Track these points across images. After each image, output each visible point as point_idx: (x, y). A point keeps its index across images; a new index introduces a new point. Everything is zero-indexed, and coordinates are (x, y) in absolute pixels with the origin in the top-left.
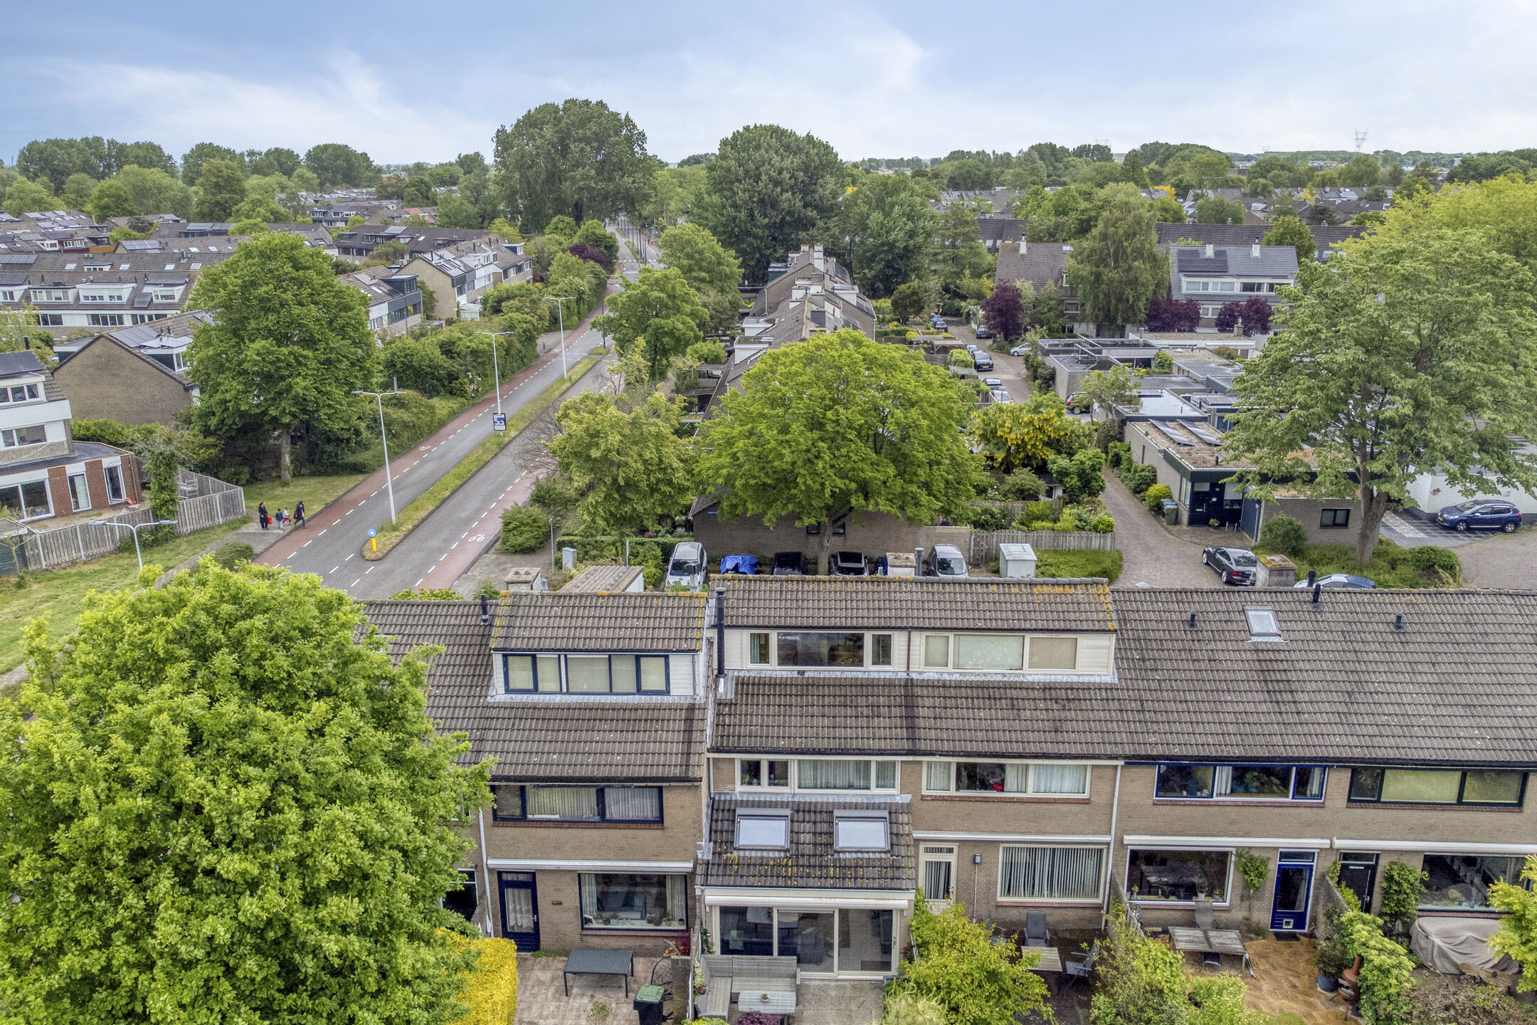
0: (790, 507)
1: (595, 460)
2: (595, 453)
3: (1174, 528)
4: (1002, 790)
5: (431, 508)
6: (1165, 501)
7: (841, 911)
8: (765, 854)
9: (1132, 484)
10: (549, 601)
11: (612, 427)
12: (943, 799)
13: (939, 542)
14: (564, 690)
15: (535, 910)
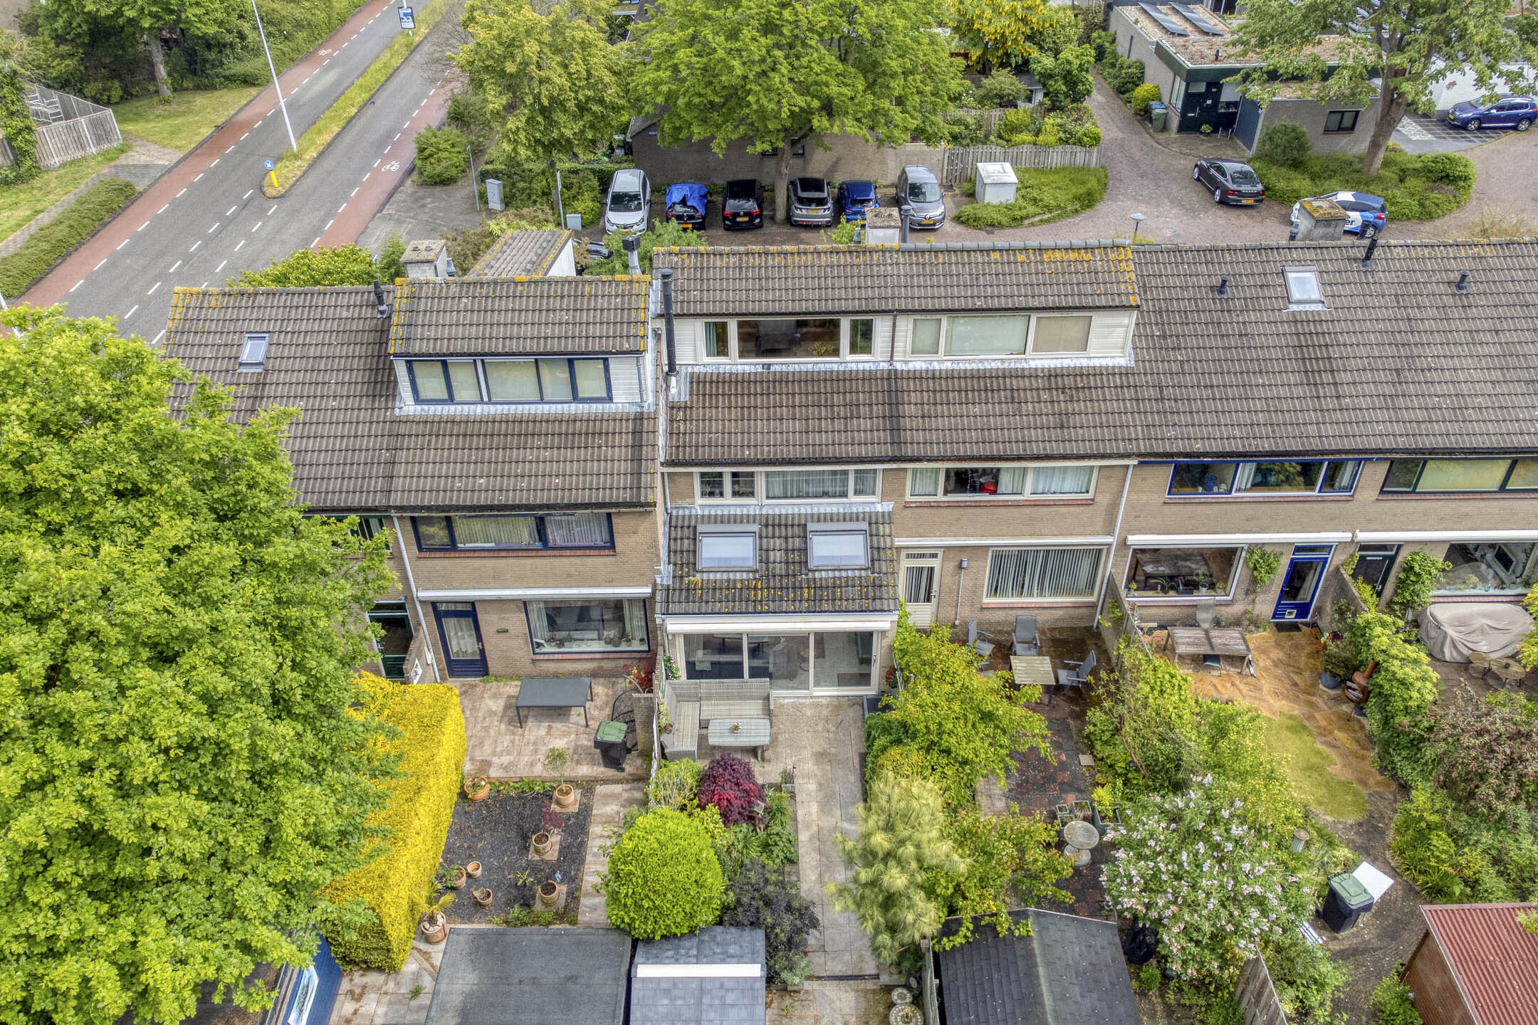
0: (742, 129)
1: (511, 75)
2: (510, 68)
3: (1162, 137)
4: (994, 492)
5: (337, 130)
6: (1154, 104)
7: (816, 634)
8: (732, 576)
9: (1116, 83)
10: (454, 290)
11: (528, 33)
12: (928, 505)
13: (910, 163)
14: (486, 399)
15: (479, 638)
